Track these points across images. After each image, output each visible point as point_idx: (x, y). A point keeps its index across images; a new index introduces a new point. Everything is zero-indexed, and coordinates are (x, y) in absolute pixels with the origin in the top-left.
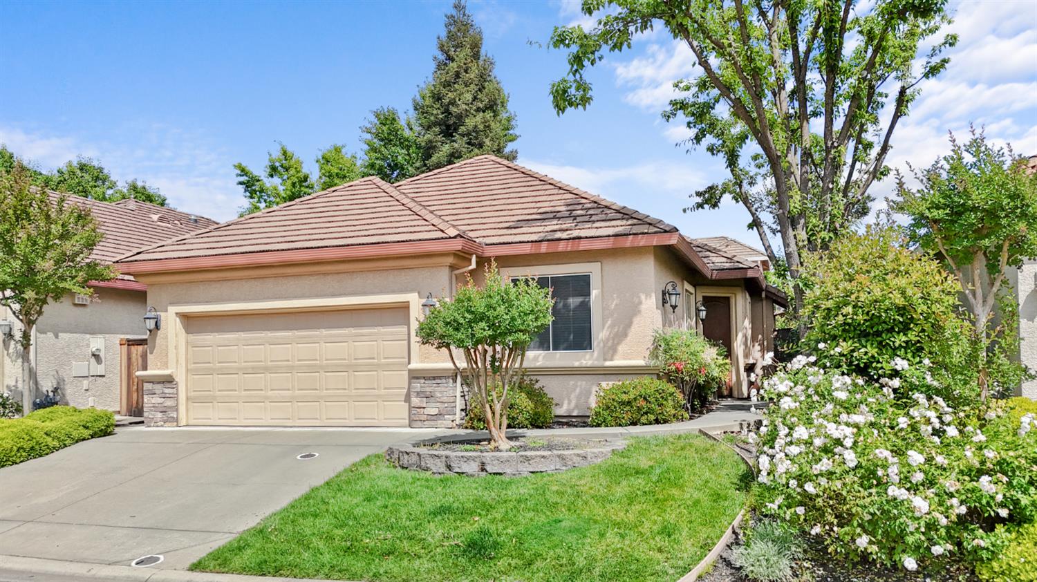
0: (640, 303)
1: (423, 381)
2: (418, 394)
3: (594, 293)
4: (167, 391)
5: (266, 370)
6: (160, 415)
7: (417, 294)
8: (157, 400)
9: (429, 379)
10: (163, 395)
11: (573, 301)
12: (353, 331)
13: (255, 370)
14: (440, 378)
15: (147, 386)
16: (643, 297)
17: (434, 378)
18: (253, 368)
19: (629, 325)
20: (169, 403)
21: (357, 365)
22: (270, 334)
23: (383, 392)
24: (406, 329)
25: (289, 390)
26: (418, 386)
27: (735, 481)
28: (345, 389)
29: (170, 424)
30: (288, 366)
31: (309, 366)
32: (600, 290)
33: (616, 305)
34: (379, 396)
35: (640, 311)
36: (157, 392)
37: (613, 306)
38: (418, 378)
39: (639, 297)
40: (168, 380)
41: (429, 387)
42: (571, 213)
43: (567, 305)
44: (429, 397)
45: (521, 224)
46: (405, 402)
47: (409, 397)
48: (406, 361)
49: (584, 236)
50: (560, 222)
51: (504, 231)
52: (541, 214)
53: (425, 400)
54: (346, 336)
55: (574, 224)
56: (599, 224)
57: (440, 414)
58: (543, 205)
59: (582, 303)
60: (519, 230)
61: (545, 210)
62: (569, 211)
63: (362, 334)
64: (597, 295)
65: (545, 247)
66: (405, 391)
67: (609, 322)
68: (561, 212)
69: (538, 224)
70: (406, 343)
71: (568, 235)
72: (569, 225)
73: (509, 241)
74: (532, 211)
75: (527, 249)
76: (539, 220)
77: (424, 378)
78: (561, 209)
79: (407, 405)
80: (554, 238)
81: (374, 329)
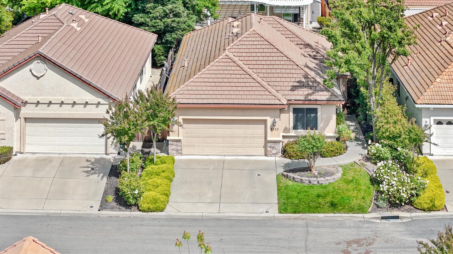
0: (332, 116)
1: (271, 143)
2: (269, 147)
3: (319, 114)
5: (214, 137)
6: (175, 152)
8: (174, 147)
9: (273, 142)
10: (177, 145)
11: (313, 115)
12: (246, 126)
14: (277, 142)
15: (170, 142)
16: (333, 115)
17: (275, 142)
18: (209, 136)
19: (329, 122)
20: (179, 148)
21: (247, 136)
22: (215, 125)
23: (256, 145)
24: (263, 126)
25: (222, 144)
26: (269, 145)
27: (369, 182)
28: (243, 144)
29: (179, 155)
30: (222, 136)
31: (229, 136)
32: (320, 113)
33: (325, 116)
34: (254, 146)
35: (332, 119)
36: (175, 144)
37: (324, 117)
38: (269, 142)
39: (332, 115)
40: (179, 141)
41: (272, 145)
42: (308, 83)
43: (310, 116)
44: (273, 148)
45: (294, 88)
46: (263, 148)
47: (265, 147)
48: (264, 136)
49: (318, 99)
50: (307, 90)
51: (291, 93)
52: (298, 82)
53: (272, 149)
54: (243, 127)
55: (312, 92)
56: (320, 93)
57: (277, 153)
58: (295, 76)
59: (315, 116)
60: (295, 92)
61: (297, 80)
62: (307, 82)
63: (249, 127)
64: (320, 114)
65: (306, 102)
66: (263, 145)
67: (323, 122)
68: (304, 82)
69: (300, 90)
70: (263, 130)
71: (313, 98)
72: (310, 91)
73: (295, 99)
74: (293, 80)
75: (301, 102)
76: (299, 86)
77: (272, 142)
78: (303, 80)
79: (264, 149)
80: (309, 99)
81: (253, 126)
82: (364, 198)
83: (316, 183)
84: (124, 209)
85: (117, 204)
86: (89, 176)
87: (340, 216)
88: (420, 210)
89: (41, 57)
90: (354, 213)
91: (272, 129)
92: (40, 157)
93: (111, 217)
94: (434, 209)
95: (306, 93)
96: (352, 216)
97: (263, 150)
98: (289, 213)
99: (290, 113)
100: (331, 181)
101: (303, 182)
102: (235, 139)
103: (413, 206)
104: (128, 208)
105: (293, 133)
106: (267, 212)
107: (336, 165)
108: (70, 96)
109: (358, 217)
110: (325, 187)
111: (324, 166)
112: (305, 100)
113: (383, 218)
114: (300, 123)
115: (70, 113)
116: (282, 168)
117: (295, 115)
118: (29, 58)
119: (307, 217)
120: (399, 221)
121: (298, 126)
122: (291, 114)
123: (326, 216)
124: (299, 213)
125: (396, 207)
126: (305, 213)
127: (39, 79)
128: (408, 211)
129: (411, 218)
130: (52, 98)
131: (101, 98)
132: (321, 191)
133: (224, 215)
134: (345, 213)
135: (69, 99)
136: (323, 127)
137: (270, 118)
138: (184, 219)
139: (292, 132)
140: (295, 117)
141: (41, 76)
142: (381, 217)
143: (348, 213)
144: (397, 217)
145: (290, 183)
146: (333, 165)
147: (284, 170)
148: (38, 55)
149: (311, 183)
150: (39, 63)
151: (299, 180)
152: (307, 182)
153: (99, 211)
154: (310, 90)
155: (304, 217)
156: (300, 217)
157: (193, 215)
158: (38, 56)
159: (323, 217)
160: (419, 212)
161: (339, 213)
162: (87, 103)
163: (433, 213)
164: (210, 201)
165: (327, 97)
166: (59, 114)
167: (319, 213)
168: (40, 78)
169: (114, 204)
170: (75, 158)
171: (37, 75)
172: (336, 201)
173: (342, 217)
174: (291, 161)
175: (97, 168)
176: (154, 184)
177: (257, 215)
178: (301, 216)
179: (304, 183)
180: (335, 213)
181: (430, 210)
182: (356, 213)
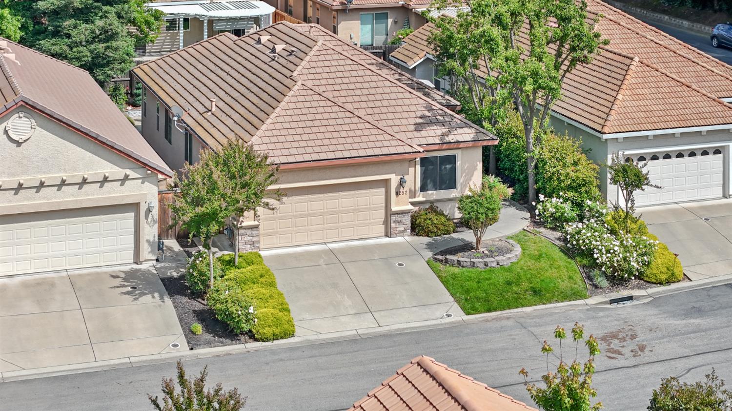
0: (477, 165)
2: (394, 222)
3: (458, 163)
4: (254, 232)
7: (394, 175)
8: (247, 238)
9: (400, 214)
10: (252, 235)
11: (449, 166)
12: (356, 193)
13: (302, 216)
14: (405, 213)
15: (241, 231)
16: (478, 163)
17: (402, 214)
18: (301, 215)
19: (472, 175)
20: (255, 239)
21: (358, 209)
22: (310, 196)
23: (372, 221)
24: (383, 190)
25: (321, 224)
26: (393, 218)
27: (563, 254)
28: (352, 221)
29: (256, 250)
30: (321, 212)
31: (332, 211)
32: (460, 162)
33: (468, 166)
34: (369, 223)
35: (477, 169)
36: (248, 233)
37: (466, 167)
38: (394, 214)
40: (256, 227)
41: (399, 217)
42: (436, 118)
43: (445, 168)
44: (399, 222)
45: (419, 127)
46: (383, 224)
47: (386, 222)
48: (384, 205)
49: (460, 141)
50: (439, 128)
51: (417, 134)
52: (421, 117)
53: (397, 224)
54: (353, 195)
55: (447, 130)
56: (460, 131)
57: (405, 230)
58: (413, 108)
59: (452, 167)
60: (424, 133)
61: (419, 114)
62: (434, 116)
63: (361, 194)
64: (460, 164)
65: (445, 146)
66: (383, 219)
67: (464, 174)
68: (430, 117)
69: (428, 128)
70: (383, 197)
71: (452, 139)
72: (445, 130)
73: (427, 143)
74: (413, 115)
75: (436, 147)
76: (424, 124)
77: (397, 214)
78: (428, 114)
79: (384, 226)
80: (448, 141)
81: (368, 191)
82: (570, 278)
83: (494, 265)
84: (229, 341)
85: (212, 335)
86: (138, 298)
87: (555, 307)
88: (655, 283)
89: (27, 106)
90: (570, 301)
91: (397, 194)
92: (28, 280)
93: (218, 356)
94: (673, 279)
95: (439, 132)
96: (570, 305)
97: (382, 228)
98: (482, 313)
99: (416, 166)
100: (513, 260)
101: (475, 265)
102: (340, 215)
103: (643, 279)
104: (235, 339)
105: (420, 198)
106: (448, 316)
107: (502, 237)
108: (75, 170)
109: (579, 305)
110: (509, 270)
111: (487, 240)
112: (442, 143)
113: (612, 302)
114: (431, 181)
115: (77, 200)
116: (426, 250)
117: (424, 168)
118: (5, 110)
119: (510, 314)
120: (636, 302)
121: (427, 186)
122: (418, 167)
123: (535, 310)
124: (495, 310)
125: (619, 284)
126: (504, 310)
127: (20, 146)
128: (639, 287)
129: (649, 296)
130: (44, 176)
131: (129, 169)
132: (509, 276)
133: (389, 329)
134: (559, 302)
135: (76, 175)
136: (464, 184)
137: (396, 175)
138: (337, 342)
139: (419, 196)
140: (423, 172)
141: (25, 141)
142: (610, 300)
143: (562, 302)
144: (630, 298)
145: (456, 270)
146: (498, 238)
147: (432, 253)
148: (21, 103)
149: (487, 266)
150: (21, 117)
151: (469, 263)
152: (482, 265)
153: (192, 351)
154: (444, 128)
155: (505, 315)
156: (500, 316)
157: (343, 335)
158: (22, 105)
159: (531, 311)
160: (655, 287)
161: (550, 303)
162: (106, 180)
163: (673, 286)
164: (354, 311)
165: (472, 135)
166: (56, 202)
167: (523, 306)
168: (23, 144)
169: (209, 337)
170: (89, 275)
171: (18, 140)
172: (538, 286)
173: (557, 307)
174: (431, 239)
175: (141, 286)
176: (260, 297)
177: (438, 322)
178: (501, 314)
179: (477, 267)
180: (546, 304)
181: (668, 282)
182: (574, 300)
